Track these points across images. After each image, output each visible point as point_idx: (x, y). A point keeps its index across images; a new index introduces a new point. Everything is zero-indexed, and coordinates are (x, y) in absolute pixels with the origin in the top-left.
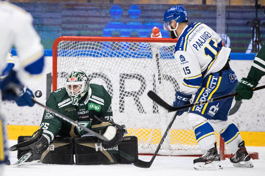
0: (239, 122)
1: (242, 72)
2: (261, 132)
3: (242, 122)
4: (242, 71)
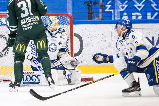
0: (82, 60)
2: (95, 65)
3: (83, 60)
4: (82, 30)
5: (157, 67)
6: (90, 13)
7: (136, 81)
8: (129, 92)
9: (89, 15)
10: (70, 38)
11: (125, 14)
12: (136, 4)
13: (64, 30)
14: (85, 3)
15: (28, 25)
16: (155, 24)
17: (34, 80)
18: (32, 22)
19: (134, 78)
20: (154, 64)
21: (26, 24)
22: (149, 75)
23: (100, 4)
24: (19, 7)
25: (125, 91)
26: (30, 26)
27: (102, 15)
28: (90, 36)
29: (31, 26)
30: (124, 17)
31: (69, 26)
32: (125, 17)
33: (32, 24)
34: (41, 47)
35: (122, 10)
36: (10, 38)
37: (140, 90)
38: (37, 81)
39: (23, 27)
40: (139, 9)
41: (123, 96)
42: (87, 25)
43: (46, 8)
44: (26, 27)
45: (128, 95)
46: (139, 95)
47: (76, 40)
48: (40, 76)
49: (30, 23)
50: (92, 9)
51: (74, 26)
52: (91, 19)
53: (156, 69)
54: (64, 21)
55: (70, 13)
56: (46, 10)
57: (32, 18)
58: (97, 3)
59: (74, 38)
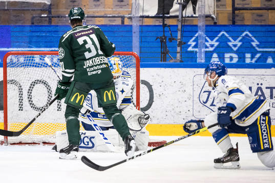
1: (153, 78)
2: (169, 124)
3: (154, 117)
4: (153, 76)
5: (262, 127)
6: (164, 53)
7: (233, 148)
8: (223, 162)
9: (162, 55)
10: (135, 87)
11: (215, 55)
12: (230, 41)
13: (128, 73)
14: (157, 39)
15: (96, 68)
16: (253, 69)
17: (86, 143)
18: (101, 64)
19: (231, 144)
20: (258, 123)
21: (92, 67)
22: (251, 138)
23: (178, 41)
24: (80, 44)
25: (218, 161)
26: (98, 69)
27: (181, 56)
28: (163, 84)
29: (100, 69)
30: (213, 60)
31: (135, 69)
32: (215, 59)
33: (102, 67)
34: (110, 99)
35: (211, 49)
36: (62, 88)
37: (238, 160)
38: (90, 145)
39: (88, 70)
40: (235, 49)
41: (215, 167)
42: (159, 68)
43: (113, 46)
44: (93, 71)
45: (222, 167)
46: (237, 167)
47: (144, 89)
48: (94, 138)
49: (99, 65)
50: (166, 47)
51: (141, 69)
52: (165, 60)
53: (261, 130)
54: (128, 62)
55: (136, 52)
56: (115, 48)
57: (101, 58)
58: (173, 39)
59: (142, 86)
